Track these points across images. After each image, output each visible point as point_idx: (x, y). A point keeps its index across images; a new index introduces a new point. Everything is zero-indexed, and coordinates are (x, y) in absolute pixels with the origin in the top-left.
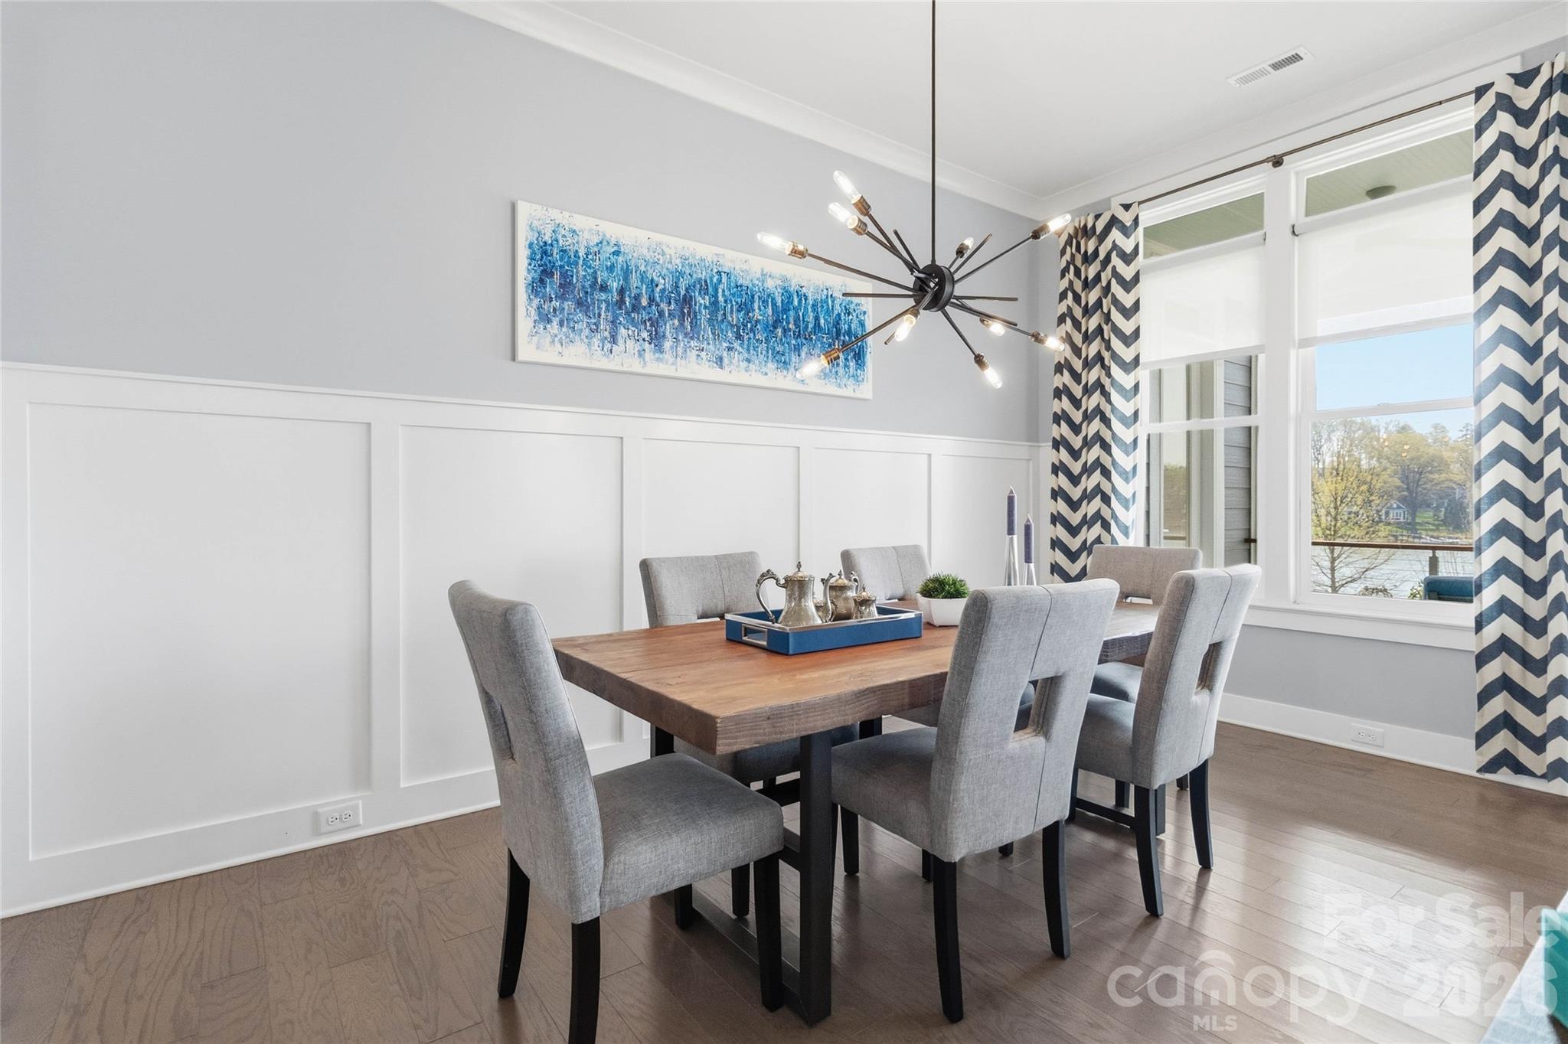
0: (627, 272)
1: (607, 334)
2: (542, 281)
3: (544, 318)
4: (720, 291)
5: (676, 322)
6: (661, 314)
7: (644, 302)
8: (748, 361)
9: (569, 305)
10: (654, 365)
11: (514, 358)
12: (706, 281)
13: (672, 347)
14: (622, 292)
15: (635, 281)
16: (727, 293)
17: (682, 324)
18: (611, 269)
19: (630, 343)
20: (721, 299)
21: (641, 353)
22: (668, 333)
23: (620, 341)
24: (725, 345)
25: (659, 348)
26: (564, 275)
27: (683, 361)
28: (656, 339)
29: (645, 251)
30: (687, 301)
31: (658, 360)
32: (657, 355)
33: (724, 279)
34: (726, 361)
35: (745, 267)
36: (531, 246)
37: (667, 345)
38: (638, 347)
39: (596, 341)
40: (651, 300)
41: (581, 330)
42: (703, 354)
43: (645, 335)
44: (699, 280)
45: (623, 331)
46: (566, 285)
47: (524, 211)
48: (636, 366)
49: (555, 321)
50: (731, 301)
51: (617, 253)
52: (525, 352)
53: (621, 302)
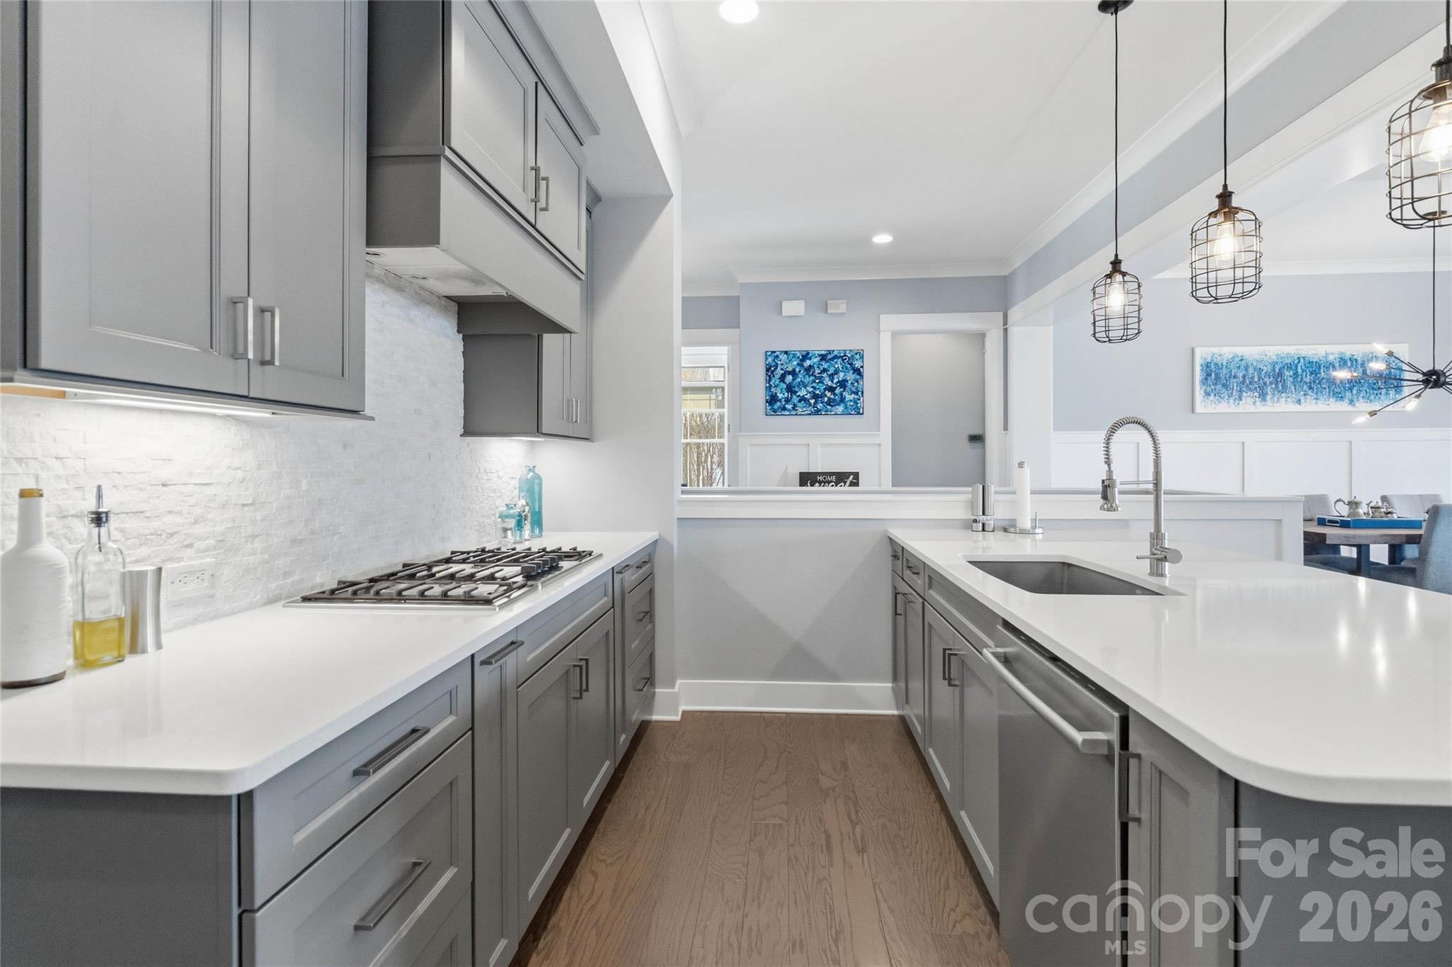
0: (1246, 368)
1: (1237, 397)
2: (1206, 379)
3: (1207, 394)
4: (1299, 367)
5: (1273, 386)
6: (1265, 384)
7: (1256, 380)
8: (1317, 399)
9: (1219, 387)
10: (1260, 407)
11: (1193, 411)
12: (1290, 364)
13: (1271, 398)
14: (1244, 377)
15: (1251, 370)
16: (1303, 367)
17: (1277, 387)
18: (1239, 368)
19: (1249, 399)
20: (1299, 370)
21: (1254, 403)
22: (1269, 393)
23: (1243, 399)
24: (1302, 393)
25: (1264, 400)
26: (1216, 375)
27: (1278, 404)
28: (1263, 396)
29: (1256, 356)
30: (1280, 374)
31: (1264, 405)
32: (1263, 403)
33: (1302, 360)
34: (1303, 401)
35: (1314, 352)
36: (1201, 365)
37: (1268, 397)
38: (1253, 400)
39: (1232, 401)
40: (1259, 378)
41: (1224, 397)
42: (1289, 399)
43: (1256, 394)
44: (1287, 364)
45: (1245, 394)
46: (1217, 378)
47: (1198, 352)
48: (1252, 409)
49: (1212, 394)
50: (1306, 371)
51: (1242, 360)
52: (1199, 409)
53: (1243, 382)
